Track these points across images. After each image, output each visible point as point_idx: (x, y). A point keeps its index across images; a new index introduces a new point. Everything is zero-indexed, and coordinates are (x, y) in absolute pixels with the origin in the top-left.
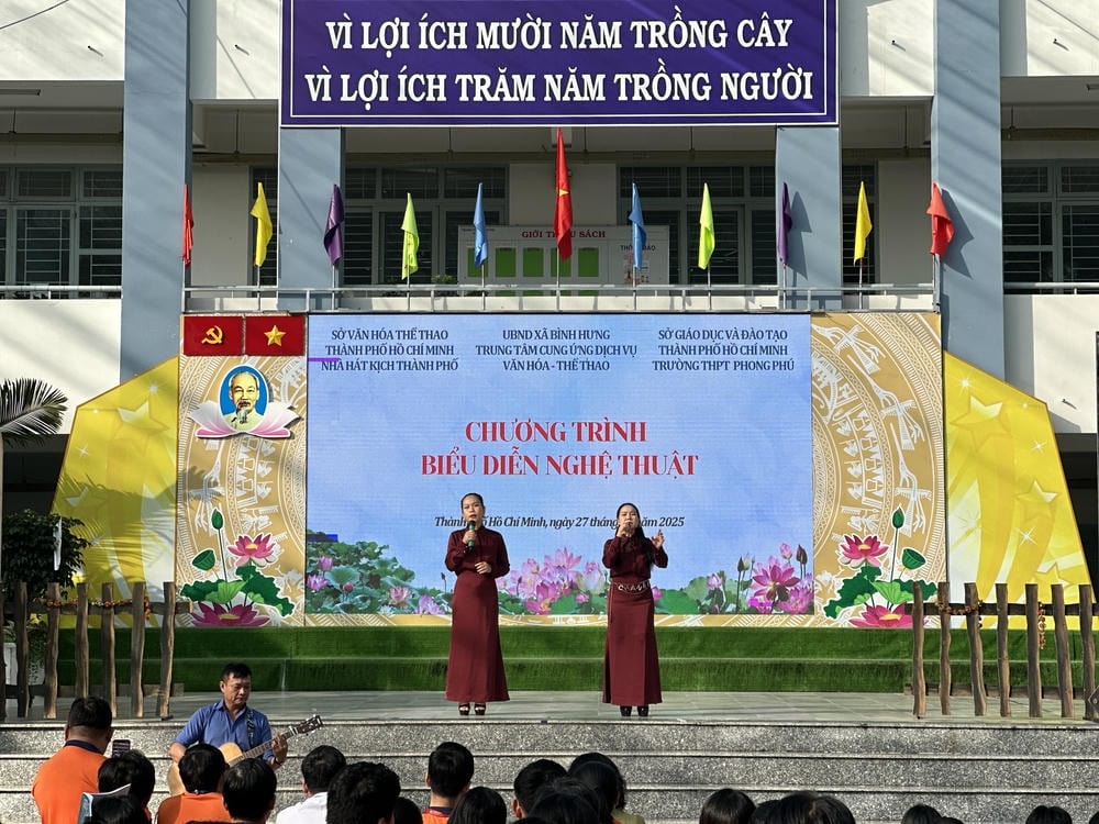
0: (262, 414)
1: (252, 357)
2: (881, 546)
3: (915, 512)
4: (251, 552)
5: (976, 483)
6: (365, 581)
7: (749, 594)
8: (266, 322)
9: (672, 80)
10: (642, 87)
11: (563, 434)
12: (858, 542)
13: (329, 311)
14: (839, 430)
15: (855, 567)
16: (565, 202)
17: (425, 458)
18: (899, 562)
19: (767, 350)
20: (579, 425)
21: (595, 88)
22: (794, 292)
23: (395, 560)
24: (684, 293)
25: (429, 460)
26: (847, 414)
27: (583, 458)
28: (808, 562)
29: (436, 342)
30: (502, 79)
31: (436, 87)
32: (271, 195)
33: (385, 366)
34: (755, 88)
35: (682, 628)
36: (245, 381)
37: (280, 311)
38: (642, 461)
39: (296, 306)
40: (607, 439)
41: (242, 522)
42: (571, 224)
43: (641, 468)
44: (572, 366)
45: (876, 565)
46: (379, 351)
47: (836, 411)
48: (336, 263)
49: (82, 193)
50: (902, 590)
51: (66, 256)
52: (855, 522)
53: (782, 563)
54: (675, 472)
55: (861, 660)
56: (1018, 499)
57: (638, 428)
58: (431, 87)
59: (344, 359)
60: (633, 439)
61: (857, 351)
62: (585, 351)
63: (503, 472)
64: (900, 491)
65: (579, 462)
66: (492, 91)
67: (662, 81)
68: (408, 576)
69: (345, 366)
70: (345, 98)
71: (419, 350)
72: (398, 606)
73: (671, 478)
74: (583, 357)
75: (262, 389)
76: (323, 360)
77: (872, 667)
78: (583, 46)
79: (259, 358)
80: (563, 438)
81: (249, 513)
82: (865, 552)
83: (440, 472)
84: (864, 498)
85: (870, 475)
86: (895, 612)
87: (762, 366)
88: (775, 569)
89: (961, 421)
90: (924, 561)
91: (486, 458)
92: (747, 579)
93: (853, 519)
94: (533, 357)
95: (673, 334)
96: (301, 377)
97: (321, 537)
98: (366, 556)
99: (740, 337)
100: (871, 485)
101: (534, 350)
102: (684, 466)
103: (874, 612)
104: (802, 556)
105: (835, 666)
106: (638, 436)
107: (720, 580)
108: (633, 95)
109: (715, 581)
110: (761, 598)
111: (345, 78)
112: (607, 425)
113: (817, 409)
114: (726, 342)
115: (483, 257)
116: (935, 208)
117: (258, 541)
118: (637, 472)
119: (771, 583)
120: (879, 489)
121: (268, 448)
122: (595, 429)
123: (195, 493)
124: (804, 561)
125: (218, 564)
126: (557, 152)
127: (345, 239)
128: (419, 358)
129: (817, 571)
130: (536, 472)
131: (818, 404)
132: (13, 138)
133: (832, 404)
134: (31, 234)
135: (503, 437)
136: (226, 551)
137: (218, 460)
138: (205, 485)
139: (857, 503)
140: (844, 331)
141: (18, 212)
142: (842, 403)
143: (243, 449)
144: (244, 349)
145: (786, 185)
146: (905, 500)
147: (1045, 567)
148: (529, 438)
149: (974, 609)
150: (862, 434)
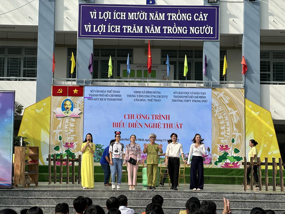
0: (72, 111)
1: (70, 97)
2: (229, 147)
3: (237, 139)
4: (69, 146)
5: (253, 132)
6: (98, 154)
8: (73, 88)
9: (178, 28)
10: (170, 30)
11: (149, 118)
12: (223, 146)
13: (89, 85)
14: (218, 118)
15: (222, 153)
16: (150, 59)
17: (114, 123)
18: (233, 151)
19: (201, 97)
20: (153, 115)
21: (158, 30)
22: (208, 83)
24: (180, 82)
26: (221, 114)
27: (154, 124)
28: (210, 152)
29: (117, 94)
30: (134, 27)
31: (118, 29)
32: (75, 55)
33: (104, 99)
34: (198, 31)
36: (68, 103)
37: (77, 85)
38: (169, 125)
39: (81, 84)
40: (160, 119)
41: (67, 139)
42: (152, 64)
43: (169, 127)
44: (151, 100)
45: (227, 152)
46: (102, 95)
48: (91, 73)
49: (24, 54)
50: (234, 158)
51: (20, 70)
54: (177, 128)
55: (224, 176)
56: (263, 136)
57: (168, 116)
58: (116, 29)
59: (93, 97)
60: (166, 119)
61: (223, 98)
62: (155, 97)
63: (133, 127)
64: (234, 133)
65: (153, 125)
66: (132, 30)
67: (175, 29)
69: (93, 100)
70: (94, 31)
71: (112, 96)
74: (154, 98)
75: (72, 105)
76: (88, 98)
77: (227, 178)
78: (155, 19)
79: (71, 97)
80: (149, 119)
81: (69, 136)
82: (225, 149)
83: (117, 127)
84: (225, 135)
85: (226, 129)
86: (232, 164)
87: (199, 101)
89: (249, 116)
90: (239, 151)
91: (129, 123)
93: (222, 140)
94: (141, 98)
95: (177, 93)
96: (82, 102)
98: (98, 148)
99: (194, 94)
100: (226, 132)
101: (142, 96)
102: (179, 126)
103: (227, 164)
104: (209, 149)
105: (218, 178)
106: (168, 118)
108: (168, 32)
111: (95, 26)
112: (160, 115)
113: (213, 113)
114: (190, 95)
115: (129, 72)
116: (243, 62)
117: (71, 144)
118: (167, 128)
120: (228, 133)
121: (73, 120)
122: (157, 116)
123: (55, 131)
124: (209, 151)
125: (60, 149)
126: (148, 46)
127: (94, 67)
128: (112, 98)
129: (213, 153)
130: (142, 127)
131: (213, 111)
132: (7, 39)
133: (217, 111)
134: (11, 64)
135: (133, 118)
136: (62, 146)
137: (61, 123)
138: (57, 129)
139: (223, 136)
140: (220, 93)
141: (8, 58)
142: (219, 111)
143: (67, 120)
144: (68, 94)
145: (206, 56)
146: (235, 136)
147: (270, 153)
148: (140, 119)
149: (259, 164)
150: (224, 119)
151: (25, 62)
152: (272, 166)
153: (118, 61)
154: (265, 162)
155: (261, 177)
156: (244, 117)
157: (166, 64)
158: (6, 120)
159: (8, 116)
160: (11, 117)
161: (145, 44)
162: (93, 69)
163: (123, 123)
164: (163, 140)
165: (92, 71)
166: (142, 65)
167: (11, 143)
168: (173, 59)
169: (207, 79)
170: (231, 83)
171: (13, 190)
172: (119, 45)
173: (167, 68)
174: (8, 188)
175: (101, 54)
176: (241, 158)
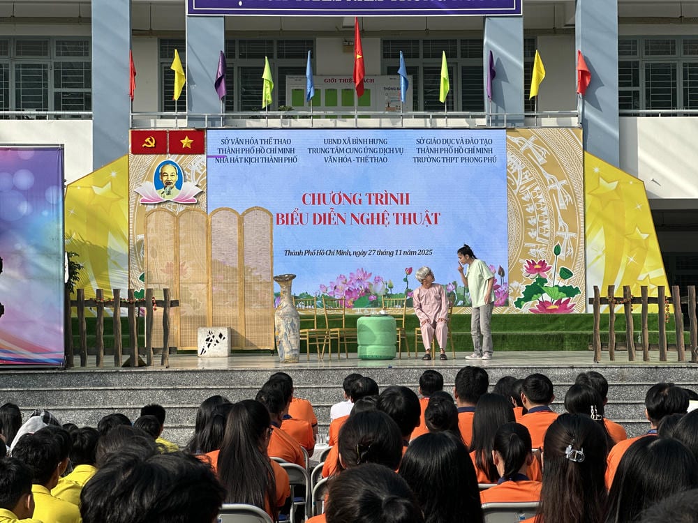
0: (180, 189)
1: (173, 156)
2: (548, 266)
3: (567, 246)
5: (602, 229)
8: (182, 134)
11: (360, 201)
12: (534, 263)
13: (219, 127)
14: (523, 198)
15: (532, 278)
16: (360, 62)
17: (278, 215)
18: (558, 275)
19: (481, 151)
20: (370, 195)
22: (497, 117)
24: (431, 117)
25: (280, 216)
26: (528, 188)
27: (372, 214)
28: (504, 277)
29: (284, 146)
32: (182, 56)
33: (253, 160)
36: (169, 170)
37: (190, 128)
38: (407, 216)
39: (199, 125)
40: (387, 203)
42: (364, 75)
43: (407, 221)
44: (365, 160)
45: (543, 277)
46: (249, 151)
47: (521, 186)
48: (223, 99)
49: (55, 54)
50: (560, 291)
51: (46, 92)
52: (532, 252)
54: (427, 223)
55: (538, 332)
56: (627, 238)
57: (405, 197)
59: (229, 156)
60: (402, 203)
61: (534, 151)
62: (373, 151)
63: (325, 223)
64: (559, 233)
65: (370, 217)
69: (229, 161)
71: (274, 151)
73: (425, 226)
74: (371, 155)
75: (179, 174)
76: (216, 157)
77: (546, 336)
79: (177, 156)
80: (360, 203)
82: (538, 270)
83: (287, 223)
84: (538, 238)
85: (541, 224)
86: (555, 304)
87: (477, 160)
89: (594, 192)
90: (572, 274)
91: (315, 215)
93: (531, 250)
94: (342, 155)
95: (425, 141)
96: (203, 167)
99: (465, 143)
100: (542, 230)
101: (342, 150)
102: (432, 219)
103: (543, 305)
104: (502, 272)
105: (524, 336)
106: (405, 201)
107: (454, 287)
109: (450, 287)
112: (386, 195)
113: (510, 185)
114: (456, 146)
115: (312, 95)
116: (580, 66)
118: (404, 223)
120: (547, 232)
122: (379, 197)
123: (140, 237)
124: (503, 275)
126: (355, 32)
127: (226, 82)
128: (274, 155)
129: (510, 281)
130: (344, 223)
131: (511, 182)
132: (13, 20)
133: (519, 182)
134: (24, 79)
135: (324, 202)
139: (533, 241)
140: (523, 140)
141: (16, 65)
142: (525, 182)
144: (168, 150)
145: (491, 52)
146: (561, 239)
147: (642, 277)
148: (340, 203)
149: (628, 301)
150: (536, 200)
151: (57, 74)
153: (279, 68)
154: (641, 296)
155: (632, 331)
156: (582, 195)
157: (399, 75)
158: (45, 213)
159: (49, 203)
160: (58, 204)
161: (344, 27)
162: (226, 88)
163: (301, 215)
164: (395, 252)
165: (224, 94)
166: (338, 78)
168: (413, 62)
169: (495, 106)
170: (552, 116)
171: (69, 373)
172: (281, 29)
173: (400, 84)
174: (59, 369)
175: (240, 51)
176: (577, 291)
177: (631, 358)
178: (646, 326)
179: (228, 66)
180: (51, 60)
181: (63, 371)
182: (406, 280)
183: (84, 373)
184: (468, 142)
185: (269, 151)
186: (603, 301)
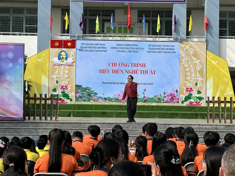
0: (67, 60)
1: (64, 49)
2: (193, 89)
3: (200, 83)
4: (64, 89)
5: (212, 77)
6: (87, 95)
7: (166, 99)
8: (68, 41)
11: (128, 65)
12: (188, 89)
13: (81, 39)
14: (185, 66)
15: (187, 94)
16: (130, 18)
17: (100, 70)
18: (196, 93)
19: (171, 49)
20: (132, 64)
22: (177, 38)
23: (94, 91)
24: (154, 37)
25: (101, 70)
26: (187, 63)
27: (133, 70)
29: (103, 46)
32: (69, 15)
33: (92, 51)
35: (153, 106)
36: (63, 53)
37: (70, 39)
38: (145, 71)
39: (74, 39)
40: (138, 67)
41: (62, 82)
42: (131, 22)
43: (145, 73)
44: (131, 52)
45: (192, 93)
46: (91, 48)
48: (82, 30)
49: (26, 13)
50: (197, 98)
51: (23, 26)
52: (188, 85)
53: (173, 93)
54: (151, 74)
55: (189, 112)
56: (221, 80)
57: (144, 65)
59: (84, 49)
60: (143, 67)
61: (189, 50)
62: (133, 49)
63: (116, 73)
64: (197, 78)
65: (132, 71)
68: (96, 94)
69: (84, 51)
71: (99, 48)
72: (94, 100)
74: (133, 50)
75: (67, 55)
76: (79, 49)
77: (191, 114)
79: (66, 49)
80: (128, 66)
81: (64, 81)
82: (190, 91)
83: (103, 73)
84: (190, 80)
85: (191, 75)
86: (195, 103)
87: (169, 52)
88: (171, 94)
89: (209, 64)
90: (201, 93)
91: (113, 70)
92: (165, 96)
94: (123, 50)
95: (151, 46)
96: (75, 53)
97: (78, 86)
98: (88, 90)
99: (165, 46)
100: (191, 77)
101: (123, 48)
102: (153, 72)
103: (191, 103)
104: (177, 91)
105: (184, 113)
106: (144, 66)
107: (160, 96)
109: (159, 96)
110: (168, 100)
112: (138, 64)
113: (180, 61)
114: (162, 47)
115: (113, 29)
116: (205, 21)
117: (65, 86)
118: (144, 74)
119: (170, 97)
120: (193, 78)
121: (68, 67)
122: (135, 64)
123: (53, 76)
124: (177, 92)
125: (57, 91)
126: (128, 8)
127: (83, 24)
128: (99, 49)
129: (180, 94)
130: (123, 73)
131: (181, 60)
132: (12, 1)
133: (184, 60)
134: (15, 22)
135: (116, 66)
136: (59, 88)
137: (57, 69)
138: (55, 74)
139: (188, 81)
140: (186, 46)
141: (13, 17)
142: (186, 60)
143: (63, 67)
144: (63, 47)
145: (175, 15)
146: (198, 80)
147: (225, 94)
148: (121, 66)
149: (219, 102)
150: (190, 67)
151: (26, 20)
152: (230, 104)
153: (102, 20)
154: (224, 101)
155: (221, 113)
156: (205, 65)
157: (142, 23)
158: (18, 67)
159: (19, 64)
160: (22, 64)
161: (125, 6)
162: (84, 26)
163: (108, 70)
164: (140, 84)
165: (83, 28)
166: (122, 23)
167: (22, 85)
168: (148, 19)
169: (176, 34)
170: (196, 38)
171: (24, 122)
172: (103, 6)
173: (143, 26)
174: (21, 121)
175: (89, 13)
176: (203, 98)
177: (220, 122)
178: (226, 111)
179: (84, 18)
180: (24, 15)
181: (22, 122)
182: (144, 93)
183: (29, 122)
184: (166, 46)
185: (97, 48)
186: (211, 102)
